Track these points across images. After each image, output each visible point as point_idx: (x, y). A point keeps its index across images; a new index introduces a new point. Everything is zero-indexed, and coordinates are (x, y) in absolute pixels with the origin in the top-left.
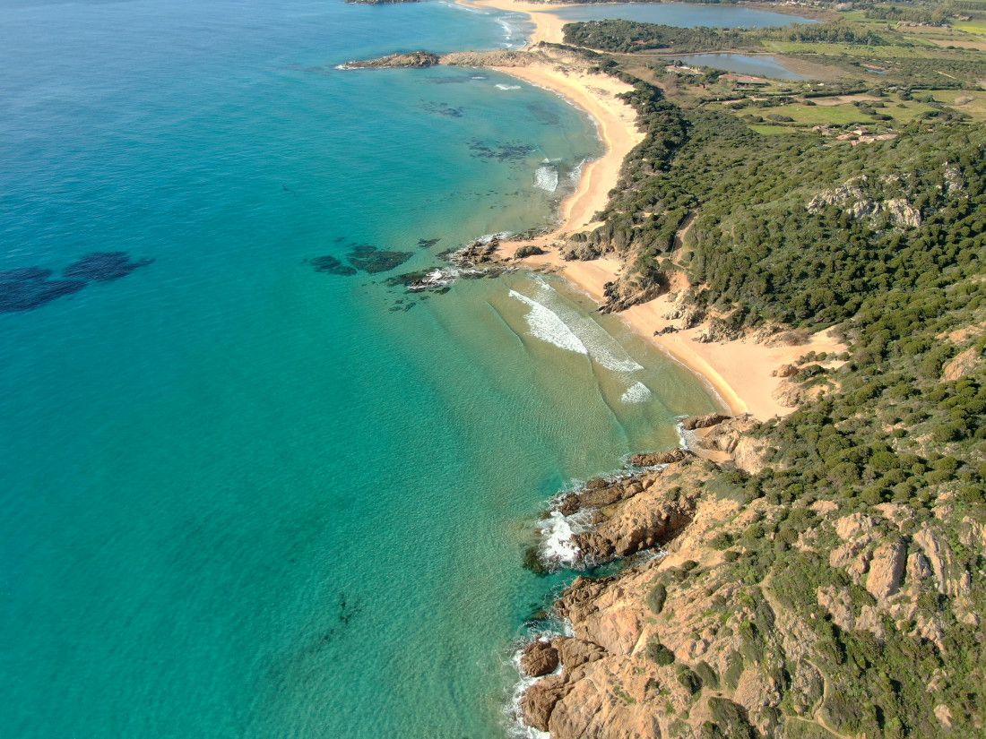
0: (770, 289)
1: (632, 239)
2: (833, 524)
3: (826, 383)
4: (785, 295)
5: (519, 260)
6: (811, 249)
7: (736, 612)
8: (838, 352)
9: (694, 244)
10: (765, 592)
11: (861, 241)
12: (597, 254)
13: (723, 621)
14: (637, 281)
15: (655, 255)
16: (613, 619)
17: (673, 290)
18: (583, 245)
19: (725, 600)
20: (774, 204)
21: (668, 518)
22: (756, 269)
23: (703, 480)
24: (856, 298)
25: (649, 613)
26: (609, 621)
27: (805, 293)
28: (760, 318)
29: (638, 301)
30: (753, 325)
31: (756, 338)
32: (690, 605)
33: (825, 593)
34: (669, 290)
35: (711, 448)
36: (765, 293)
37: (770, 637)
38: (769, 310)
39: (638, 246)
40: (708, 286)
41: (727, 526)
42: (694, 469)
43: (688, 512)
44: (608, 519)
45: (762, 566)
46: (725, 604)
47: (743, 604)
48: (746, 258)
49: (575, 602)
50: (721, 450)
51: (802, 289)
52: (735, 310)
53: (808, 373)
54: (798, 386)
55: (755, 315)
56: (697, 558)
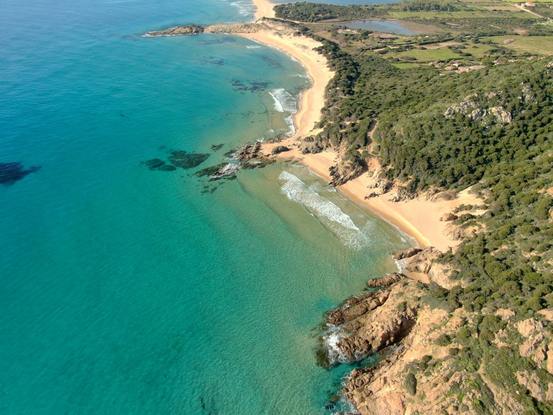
0: (430, 167)
1: (341, 139)
2: (515, 326)
3: (476, 224)
4: (439, 169)
5: (275, 155)
6: (450, 140)
7: (468, 393)
8: (479, 204)
9: (380, 141)
10: (483, 377)
11: (479, 133)
12: (321, 149)
13: (460, 399)
14: (349, 165)
15: (357, 149)
16: (385, 401)
17: (371, 169)
18: (312, 144)
19: (459, 385)
20: (424, 114)
21: (402, 323)
22: (420, 155)
23: (419, 295)
24: (480, 169)
25: (408, 395)
26: (382, 402)
27: (450, 167)
28: (427, 185)
29: (351, 178)
30: (422, 189)
31: (425, 197)
32: (435, 389)
33: (523, 376)
34: (368, 169)
35: (414, 271)
36: (428, 169)
37: (494, 410)
38: (431, 179)
39: (346, 143)
40: (392, 166)
41: (443, 328)
42: (411, 288)
43: (413, 318)
44: (363, 326)
45: (477, 358)
46: (459, 387)
47: (471, 387)
48: (413, 148)
49: (355, 387)
50: (421, 272)
51: (449, 165)
52: (411, 180)
53: (463, 219)
54: (459, 227)
55: (423, 183)
56: (430, 353)
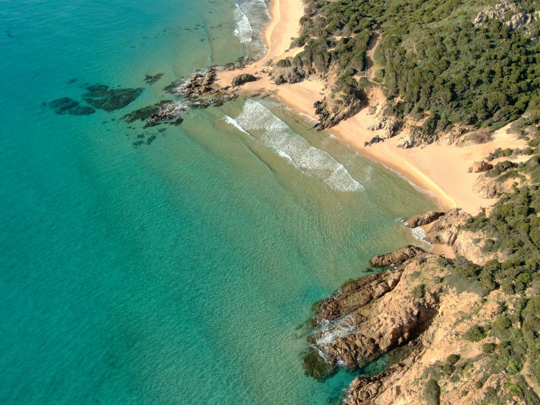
0: (454, 97)
1: (329, 61)
3: (518, 176)
4: (467, 101)
5: (236, 87)
6: (482, 59)
7: (508, 401)
8: (521, 147)
9: (384, 62)
10: (528, 380)
11: (521, 48)
12: (301, 77)
14: (341, 99)
15: (353, 75)
17: (372, 103)
18: (288, 70)
19: (496, 391)
20: (445, 22)
21: (419, 313)
22: (441, 81)
23: (442, 275)
24: (523, 98)
27: (482, 97)
28: (450, 123)
29: (345, 117)
30: (444, 129)
31: (448, 140)
34: (368, 104)
35: (435, 242)
36: (451, 101)
38: (455, 115)
39: (336, 67)
40: (402, 98)
41: (474, 317)
42: (431, 266)
43: (434, 306)
44: (367, 320)
45: (519, 355)
46: (496, 395)
47: (512, 393)
48: (430, 71)
49: (358, 402)
50: (444, 243)
51: (480, 94)
52: (428, 117)
53: (501, 168)
54: (495, 180)
55: (445, 120)
56: (457, 351)
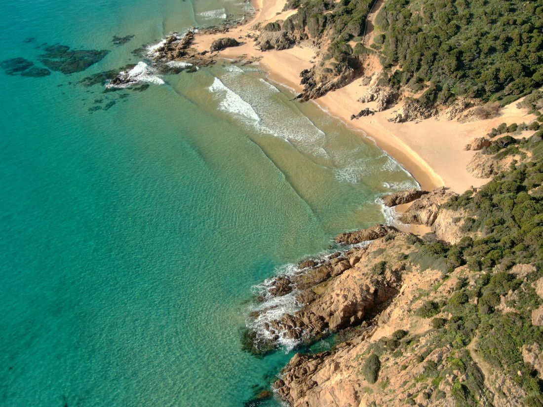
0: (460, 66)
1: (324, 26)
2: (532, 286)
3: (518, 153)
4: (475, 71)
5: (215, 53)
6: (499, 24)
7: (447, 375)
8: (528, 123)
9: (385, 27)
10: (473, 354)
12: (291, 43)
13: (436, 384)
14: (332, 67)
15: (348, 40)
16: (332, 392)
17: (367, 73)
18: (277, 35)
19: (436, 365)
21: (376, 291)
22: (447, 48)
23: (407, 253)
25: (365, 383)
26: (328, 394)
27: (494, 67)
28: (452, 95)
29: (334, 87)
30: (445, 102)
31: (449, 115)
32: (403, 372)
33: (530, 350)
34: (363, 74)
35: (412, 222)
36: (456, 70)
37: (481, 397)
38: (459, 87)
39: (331, 32)
40: (401, 67)
41: (432, 294)
42: (397, 243)
43: (395, 284)
44: (320, 297)
45: (469, 329)
46: (436, 369)
47: (453, 367)
48: (436, 37)
49: (294, 379)
50: (422, 223)
51: (491, 64)
52: (428, 88)
53: (500, 144)
54: (492, 158)
55: (447, 92)
56: (405, 329)
